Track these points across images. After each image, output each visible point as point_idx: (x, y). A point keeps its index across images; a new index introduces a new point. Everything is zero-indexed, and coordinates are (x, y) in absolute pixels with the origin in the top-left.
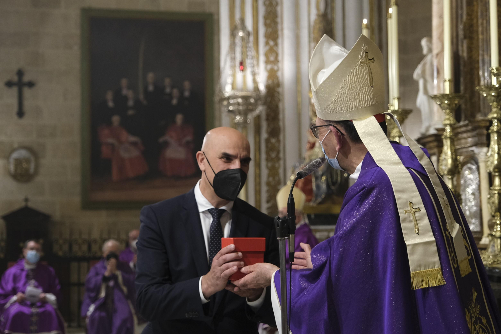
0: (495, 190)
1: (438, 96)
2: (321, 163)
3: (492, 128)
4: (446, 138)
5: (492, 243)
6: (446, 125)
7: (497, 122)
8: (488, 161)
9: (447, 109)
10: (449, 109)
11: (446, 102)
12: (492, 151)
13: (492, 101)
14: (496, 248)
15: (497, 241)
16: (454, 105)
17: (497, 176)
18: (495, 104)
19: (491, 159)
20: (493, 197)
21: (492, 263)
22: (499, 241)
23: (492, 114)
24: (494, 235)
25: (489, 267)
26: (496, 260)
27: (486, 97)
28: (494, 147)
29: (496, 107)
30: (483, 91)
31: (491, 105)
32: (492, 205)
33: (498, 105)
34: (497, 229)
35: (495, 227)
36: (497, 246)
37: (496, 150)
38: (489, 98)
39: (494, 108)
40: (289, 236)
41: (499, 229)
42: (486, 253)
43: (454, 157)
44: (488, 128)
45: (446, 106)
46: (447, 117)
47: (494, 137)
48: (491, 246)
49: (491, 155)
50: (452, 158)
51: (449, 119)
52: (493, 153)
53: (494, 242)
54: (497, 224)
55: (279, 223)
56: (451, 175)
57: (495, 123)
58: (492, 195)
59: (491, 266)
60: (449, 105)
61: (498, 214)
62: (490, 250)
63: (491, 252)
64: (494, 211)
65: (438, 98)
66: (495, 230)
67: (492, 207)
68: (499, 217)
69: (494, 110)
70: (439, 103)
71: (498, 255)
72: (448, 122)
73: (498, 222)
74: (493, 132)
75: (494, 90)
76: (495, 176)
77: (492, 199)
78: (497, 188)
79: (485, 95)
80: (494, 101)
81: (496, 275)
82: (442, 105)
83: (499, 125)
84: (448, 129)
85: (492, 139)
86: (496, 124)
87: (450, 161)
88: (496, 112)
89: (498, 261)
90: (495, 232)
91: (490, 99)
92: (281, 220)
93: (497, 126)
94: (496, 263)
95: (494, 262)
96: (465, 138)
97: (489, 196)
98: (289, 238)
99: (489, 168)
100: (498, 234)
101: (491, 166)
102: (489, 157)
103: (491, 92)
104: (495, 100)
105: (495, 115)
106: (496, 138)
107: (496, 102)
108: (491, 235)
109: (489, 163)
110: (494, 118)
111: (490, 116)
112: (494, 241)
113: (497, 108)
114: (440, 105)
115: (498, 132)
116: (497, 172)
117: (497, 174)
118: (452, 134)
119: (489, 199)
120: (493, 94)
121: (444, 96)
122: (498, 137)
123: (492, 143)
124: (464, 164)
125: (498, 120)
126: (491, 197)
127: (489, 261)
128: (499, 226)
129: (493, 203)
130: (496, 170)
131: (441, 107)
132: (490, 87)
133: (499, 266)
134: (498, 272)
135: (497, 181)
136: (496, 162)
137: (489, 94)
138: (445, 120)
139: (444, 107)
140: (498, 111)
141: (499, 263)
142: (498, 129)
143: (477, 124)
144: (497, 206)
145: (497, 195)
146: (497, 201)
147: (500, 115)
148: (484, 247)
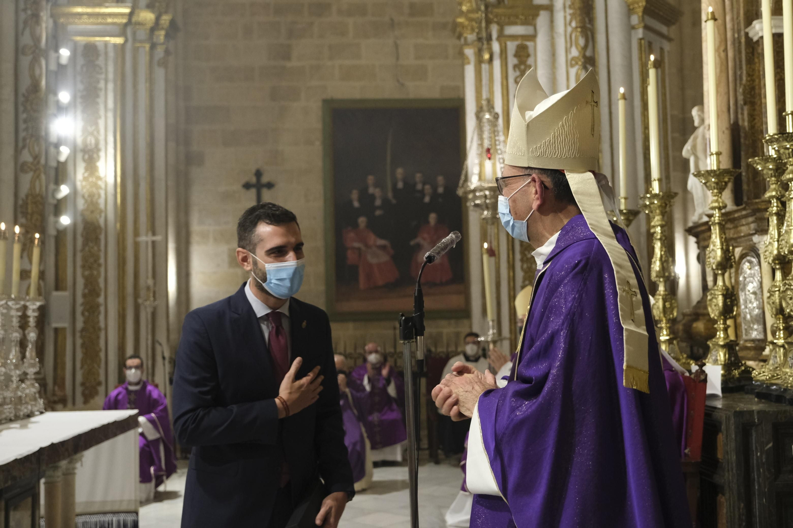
0: (776, 286)
1: (703, 172)
3: (770, 209)
4: (714, 224)
5: (773, 354)
6: (713, 208)
7: (777, 202)
8: (766, 251)
9: (714, 189)
10: (717, 189)
11: (713, 180)
12: (771, 238)
13: (769, 176)
14: (778, 359)
15: (780, 350)
16: (723, 184)
17: (779, 269)
18: (773, 179)
19: (770, 247)
20: (773, 295)
21: (769, 378)
22: (782, 350)
23: (769, 192)
24: (776, 343)
25: (767, 383)
26: (775, 375)
27: (762, 170)
28: (773, 233)
29: (774, 183)
30: (758, 164)
31: (769, 181)
32: (773, 306)
33: (778, 181)
34: (779, 336)
35: (777, 334)
36: (780, 357)
37: (776, 237)
38: (765, 172)
39: (773, 184)
40: (416, 339)
41: (782, 335)
42: (766, 366)
43: (724, 247)
44: (766, 210)
45: (713, 185)
46: (715, 198)
47: (773, 221)
48: (772, 357)
49: (770, 243)
50: (722, 249)
51: (717, 201)
52: (771, 241)
53: (776, 353)
54: (780, 330)
55: (402, 321)
56: (721, 270)
57: (774, 202)
58: (772, 293)
59: (769, 382)
60: (717, 183)
61: (781, 316)
62: (771, 362)
63: (773, 364)
64: (775, 313)
65: (703, 175)
66: (777, 337)
67: (772, 309)
68: (781, 321)
69: (773, 187)
70: (703, 181)
71: (777, 368)
72: (716, 204)
73: (781, 328)
74: (771, 214)
75: (770, 162)
76: (775, 269)
77: (772, 298)
78: (778, 283)
79: (760, 169)
80: (772, 176)
81: (774, 393)
82: (708, 184)
83: (780, 205)
84: (717, 214)
85: (770, 223)
86: (775, 204)
87: (719, 253)
88: (775, 190)
89: (778, 375)
90: (777, 339)
91: (768, 173)
93: (777, 206)
94: (775, 378)
95: (773, 376)
96: (743, 225)
97: (768, 295)
98: (416, 342)
99: (768, 259)
100: (781, 342)
101: (770, 256)
102: (767, 247)
103: (767, 165)
104: (773, 174)
105: (774, 193)
106: (775, 222)
107: (775, 176)
108: (772, 343)
109: (767, 253)
110: (773, 197)
111: (768, 195)
112: (776, 351)
113: (777, 184)
114: (705, 184)
115: (777, 214)
116: (778, 264)
117: (778, 267)
118: (720, 219)
119: (769, 298)
120: (771, 167)
121: (709, 173)
122: (778, 220)
123: (771, 228)
124: (743, 256)
125: (778, 199)
126: (771, 295)
127: (767, 376)
128: (782, 332)
129: (773, 303)
130: (777, 262)
131: (707, 186)
132: (768, 159)
133: (779, 382)
134: (776, 390)
135: (778, 275)
136: (775, 252)
137: (764, 168)
138: (712, 202)
139: (710, 185)
140: (777, 189)
141: (779, 378)
142: (777, 209)
143: (756, 207)
144: (778, 307)
145: (777, 293)
146: (777, 301)
147: (780, 193)
148: (765, 358)
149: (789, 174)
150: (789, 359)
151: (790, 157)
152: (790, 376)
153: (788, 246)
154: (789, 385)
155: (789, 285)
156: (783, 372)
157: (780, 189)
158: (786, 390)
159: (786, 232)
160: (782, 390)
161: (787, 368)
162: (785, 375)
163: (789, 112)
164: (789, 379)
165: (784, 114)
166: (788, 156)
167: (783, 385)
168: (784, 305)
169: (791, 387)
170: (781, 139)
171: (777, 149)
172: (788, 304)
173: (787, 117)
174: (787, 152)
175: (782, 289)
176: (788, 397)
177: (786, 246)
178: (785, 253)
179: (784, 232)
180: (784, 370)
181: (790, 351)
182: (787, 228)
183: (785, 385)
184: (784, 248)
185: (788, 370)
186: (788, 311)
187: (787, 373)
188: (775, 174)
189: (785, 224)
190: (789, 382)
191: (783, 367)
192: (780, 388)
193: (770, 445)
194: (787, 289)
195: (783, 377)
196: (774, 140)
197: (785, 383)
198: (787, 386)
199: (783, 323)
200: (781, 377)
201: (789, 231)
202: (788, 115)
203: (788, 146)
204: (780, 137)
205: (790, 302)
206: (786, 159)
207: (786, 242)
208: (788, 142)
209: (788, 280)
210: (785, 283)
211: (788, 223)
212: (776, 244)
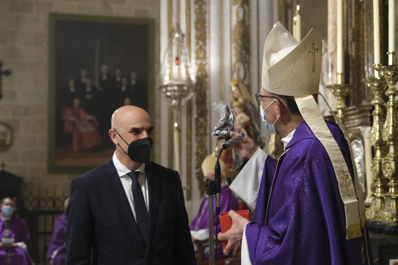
0: (377, 160)
1: (332, 86)
2: (241, 137)
3: (374, 111)
5: (374, 202)
6: (338, 109)
8: (371, 138)
9: (339, 96)
10: (341, 96)
11: (339, 91)
12: (375, 130)
13: (375, 90)
14: (377, 206)
15: (378, 200)
16: (345, 93)
17: (379, 149)
18: (377, 92)
19: (374, 136)
20: (375, 166)
21: (374, 218)
22: (380, 200)
23: (374, 100)
24: (376, 196)
25: (372, 221)
26: (377, 216)
27: (370, 87)
28: (376, 126)
29: (377, 95)
30: (368, 82)
31: (374, 94)
32: (374, 172)
33: (379, 94)
35: (377, 189)
36: (378, 205)
37: (378, 129)
38: (372, 88)
39: (376, 96)
41: (379, 191)
42: (369, 209)
44: (371, 111)
45: (338, 94)
46: (339, 102)
47: (376, 119)
48: (373, 205)
49: (374, 133)
51: (340, 104)
52: (375, 131)
53: (376, 201)
54: (378, 187)
55: (208, 184)
57: (377, 107)
58: (374, 164)
59: (373, 220)
60: (341, 93)
61: (379, 179)
62: (372, 207)
63: (374, 209)
64: (376, 176)
65: (332, 87)
66: (377, 191)
67: (374, 174)
68: (379, 182)
69: (376, 97)
70: (333, 91)
71: (379, 211)
72: (340, 106)
73: (379, 186)
74: (375, 115)
75: (376, 82)
76: (376, 149)
77: (374, 167)
78: (379, 158)
79: (369, 85)
80: (376, 91)
81: (377, 227)
82: (335, 93)
84: (340, 112)
85: (374, 120)
86: (378, 108)
88: (377, 99)
89: (379, 216)
90: (377, 193)
91: (373, 89)
92: (209, 182)
93: (379, 110)
94: (377, 218)
95: (376, 217)
96: (353, 119)
97: (372, 165)
98: (216, 196)
99: (372, 142)
100: (379, 195)
101: (374, 141)
102: (372, 134)
103: (374, 83)
104: (377, 90)
105: (377, 101)
106: (377, 119)
107: (378, 91)
108: (373, 195)
109: (372, 139)
110: (376, 104)
111: (373, 102)
112: (376, 200)
113: (379, 95)
114: (333, 93)
115: (379, 115)
116: (378, 146)
117: (378, 148)
118: (343, 116)
119: (372, 167)
120: (376, 85)
121: (336, 86)
122: (379, 118)
123: (375, 123)
124: (353, 139)
125: (379, 105)
126: (374, 165)
127: (372, 216)
128: (379, 189)
129: (375, 170)
131: (334, 95)
132: (373, 80)
133: (380, 220)
134: (378, 225)
135: (378, 153)
136: (377, 138)
137: (372, 85)
138: (338, 105)
139: (337, 94)
140: (379, 98)
141: (379, 218)
142: (379, 112)
143: (362, 109)
144: (378, 173)
145: (378, 164)
146: (378, 169)
147: (381, 101)
148: (368, 205)
149: (390, 90)
150: (386, 206)
151: (390, 80)
152: (387, 217)
153: (388, 135)
154: (386, 222)
155: (387, 160)
156: (382, 214)
157: (381, 99)
158: (384, 225)
159: (387, 127)
160: (382, 225)
161: (384, 212)
162: (384, 216)
163: (391, 52)
164: (386, 219)
165: (387, 53)
166: (389, 79)
167: (383, 222)
168: (384, 172)
169: (388, 223)
170: (386, 69)
171: (382, 75)
172: (386, 172)
173: (389, 55)
174: (389, 77)
175: (383, 162)
176: (386, 230)
177: (387, 136)
178: (386, 140)
179: (385, 127)
180: (383, 213)
181: (387, 201)
182: (388, 125)
183: (384, 222)
184: (385, 137)
185: (386, 213)
186: (387, 176)
187: (385, 215)
188: (378, 89)
189: (386, 122)
190: (387, 220)
191: (383, 210)
192: (381, 224)
193: (377, 260)
194: (386, 162)
195: (383, 217)
196: (381, 69)
197: (384, 221)
198: (385, 223)
199: (381, 183)
200: (381, 217)
201: (389, 126)
202: (390, 54)
203: (390, 74)
204: (385, 68)
205: (388, 170)
206: (388, 81)
207: (387, 133)
208: (390, 71)
209: (387, 157)
210: (385, 159)
211: (389, 121)
212: (378, 134)
